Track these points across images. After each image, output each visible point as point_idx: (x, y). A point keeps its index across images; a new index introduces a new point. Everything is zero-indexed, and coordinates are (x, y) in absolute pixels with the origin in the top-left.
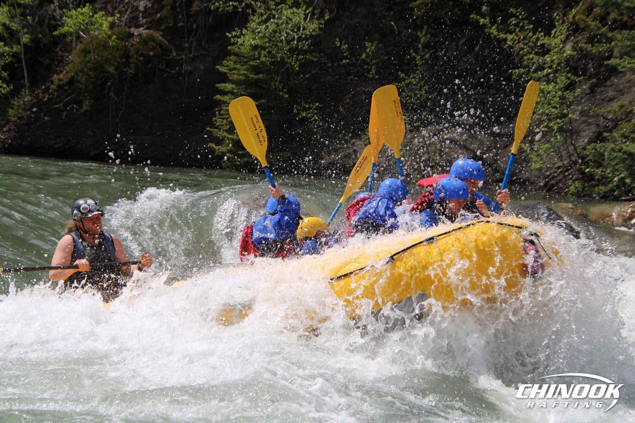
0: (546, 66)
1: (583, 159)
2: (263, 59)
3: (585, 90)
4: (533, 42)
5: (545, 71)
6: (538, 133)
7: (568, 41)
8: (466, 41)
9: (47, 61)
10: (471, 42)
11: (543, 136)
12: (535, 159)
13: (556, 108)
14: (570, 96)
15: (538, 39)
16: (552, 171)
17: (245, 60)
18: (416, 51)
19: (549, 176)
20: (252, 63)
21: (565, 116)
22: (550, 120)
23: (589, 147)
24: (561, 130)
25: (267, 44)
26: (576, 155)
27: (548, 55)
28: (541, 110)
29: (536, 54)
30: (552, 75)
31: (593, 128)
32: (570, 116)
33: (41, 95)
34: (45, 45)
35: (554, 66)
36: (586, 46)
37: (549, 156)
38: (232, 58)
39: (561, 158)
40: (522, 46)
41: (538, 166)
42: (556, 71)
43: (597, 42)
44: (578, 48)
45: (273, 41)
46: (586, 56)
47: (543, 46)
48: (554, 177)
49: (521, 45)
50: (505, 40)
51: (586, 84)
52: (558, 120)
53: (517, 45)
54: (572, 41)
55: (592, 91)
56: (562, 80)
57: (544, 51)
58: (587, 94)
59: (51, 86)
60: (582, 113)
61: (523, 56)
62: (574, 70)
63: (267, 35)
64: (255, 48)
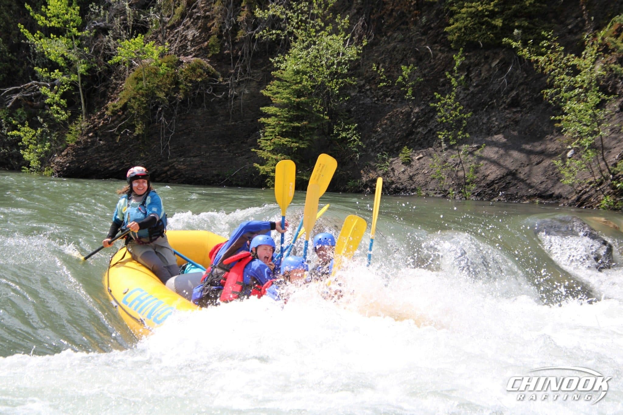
0: (577, 85)
1: (614, 174)
2: (305, 83)
3: (615, 108)
4: (564, 64)
5: (576, 91)
6: (570, 149)
7: (598, 62)
8: (499, 63)
9: (103, 89)
10: (504, 65)
11: (575, 153)
12: (567, 175)
13: (588, 126)
14: (601, 114)
15: (568, 60)
16: (584, 186)
17: (288, 84)
18: (452, 72)
19: (581, 191)
20: (294, 87)
21: (596, 133)
22: (581, 138)
23: (619, 163)
24: (592, 146)
25: (309, 69)
26: (607, 171)
27: (579, 76)
28: (573, 128)
29: (567, 74)
30: (583, 95)
32: (601, 133)
33: (96, 120)
34: (100, 73)
35: (585, 86)
36: (615, 66)
37: (581, 172)
38: (276, 82)
39: (592, 173)
40: (554, 67)
41: (569, 181)
42: (587, 90)
44: (608, 69)
45: (314, 66)
46: (616, 76)
47: (574, 66)
49: (552, 66)
50: (537, 61)
51: (616, 102)
52: (590, 138)
53: (549, 66)
54: (602, 62)
56: (593, 99)
57: (575, 71)
59: (106, 113)
60: (612, 130)
61: (555, 76)
62: (604, 90)
63: (308, 60)
64: (297, 72)
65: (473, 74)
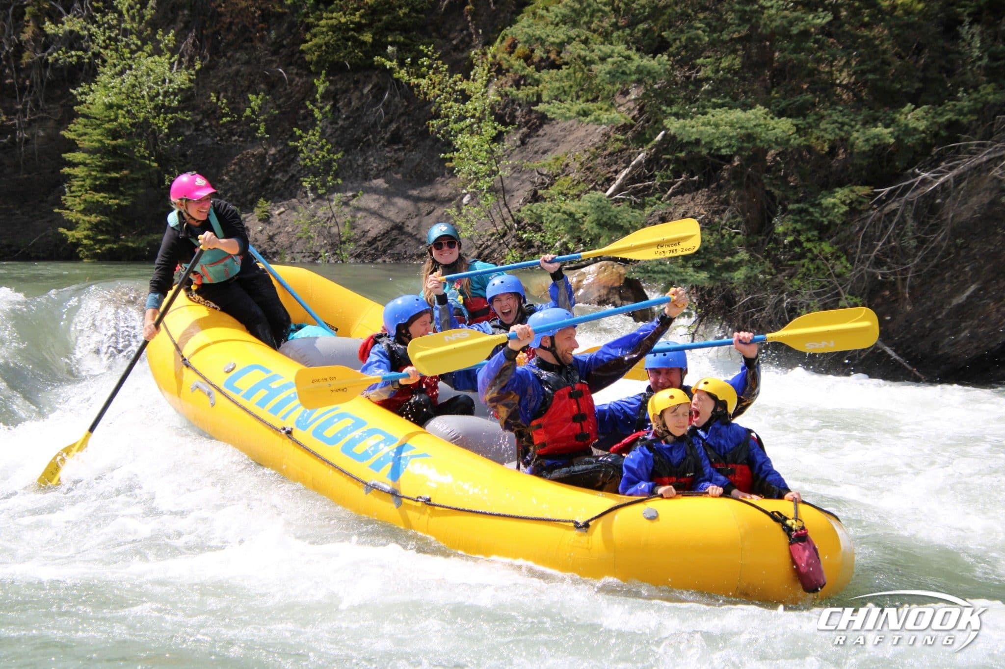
0: (468, 115)
1: (519, 222)
2: (121, 120)
3: (515, 141)
4: (451, 88)
5: (468, 121)
6: (465, 194)
7: (491, 84)
8: (372, 89)
10: (379, 91)
11: (472, 199)
12: (464, 225)
13: (484, 164)
14: (499, 149)
15: (455, 82)
16: (485, 239)
17: (98, 122)
18: (314, 102)
19: (481, 245)
20: (107, 126)
21: (495, 173)
22: (478, 179)
23: (523, 208)
24: (491, 189)
25: (125, 102)
26: (511, 218)
27: (469, 102)
28: (467, 168)
29: (456, 101)
30: (475, 126)
31: (529, 187)
32: (500, 173)
35: (477, 115)
36: (511, 89)
37: (480, 222)
38: (81, 120)
39: (493, 223)
40: (439, 92)
41: (467, 234)
42: (480, 120)
43: (525, 85)
44: (503, 93)
45: (132, 98)
46: (513, 101)
47: (463, 91)
48: (487, 247)
49: (436, 91)
50: (418, 86)
51: (515, 134)
52: (488, 179)
53: (433, 91)
54: (496, 85)
55: (523, 142)
56: (489, 129)
57: (465, 97)
58: (519, 147)
60: (513, 168)
61: (440, 104)
62: (500, 119)
63: (123, 90)
64: (110, 106)
65: (341, 103)
